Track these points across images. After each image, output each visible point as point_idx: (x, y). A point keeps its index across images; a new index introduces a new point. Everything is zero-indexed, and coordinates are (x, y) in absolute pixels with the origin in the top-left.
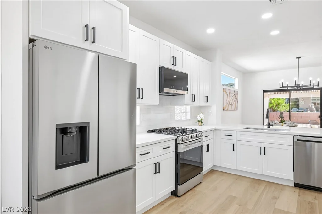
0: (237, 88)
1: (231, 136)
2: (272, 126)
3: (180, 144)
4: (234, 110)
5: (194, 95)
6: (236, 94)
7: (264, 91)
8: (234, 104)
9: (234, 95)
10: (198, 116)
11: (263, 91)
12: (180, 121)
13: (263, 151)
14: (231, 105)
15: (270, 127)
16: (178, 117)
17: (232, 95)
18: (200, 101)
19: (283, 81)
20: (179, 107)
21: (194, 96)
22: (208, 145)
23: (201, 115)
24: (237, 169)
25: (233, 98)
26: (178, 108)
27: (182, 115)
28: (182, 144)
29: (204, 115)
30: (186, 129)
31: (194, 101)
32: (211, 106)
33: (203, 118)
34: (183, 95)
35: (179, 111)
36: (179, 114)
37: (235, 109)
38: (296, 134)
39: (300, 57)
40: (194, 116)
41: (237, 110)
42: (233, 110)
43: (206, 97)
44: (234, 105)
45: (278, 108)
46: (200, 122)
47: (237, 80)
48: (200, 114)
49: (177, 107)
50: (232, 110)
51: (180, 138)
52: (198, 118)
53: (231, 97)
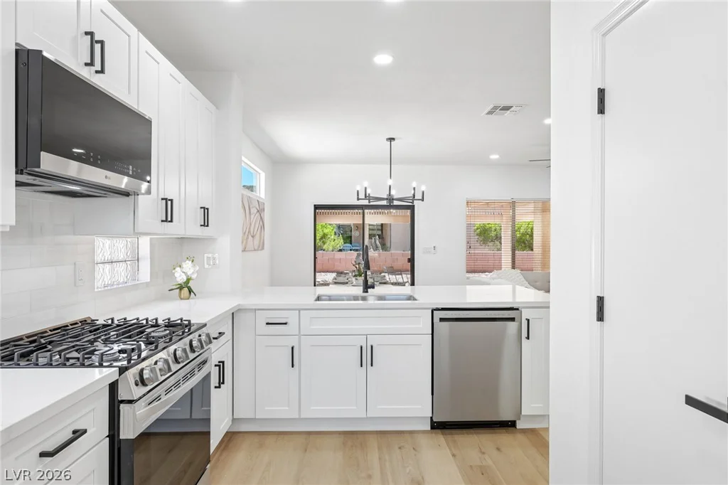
0: (263, 195)
1: (286, 324)
2: (373, 287)
3: (130, 402)
4: (258, 250)
5: (172, 200)
6: (261, 211)
7: (317, 207)
8: (259, 232)
9: (258, 211)
10: (178, 269)
11: (315, 205)
12: (112, 290)
13: (367, 356)
14: (253, 237)
15: (369, 290)
16: (104, 275)
17: (254, 211)
18: (187, 223)
19: (366, 184)
20: (108, 242)
21: (169, 202)
22: (221, 365)
23: (188, 266)
24: (302, 417)
25: (255, 217)
26: (105, 247)
27: (121, 268)
28: (140, 398)
29: (197, 268)
30: (144, 322)
31: (171, 221)
32: (216, 239)
33: (194, 276)
34: (132, 197)
35: (107, 257)
36: (108, 267)
37: (259, 247)
38: (435, 307)
39: (394, 139)
40: (162, 270)
41: (263, 248)
42: (256, 248)
43: (205, 210)
44: (258, 236)
45: (324, 243)
46: (186, 290)
47: (263, 175)
48: (184, 265)
49: (100, 239)
50: (255, 250)
51: (132, 374)
52: (177, 275)
53: (252, 216)
